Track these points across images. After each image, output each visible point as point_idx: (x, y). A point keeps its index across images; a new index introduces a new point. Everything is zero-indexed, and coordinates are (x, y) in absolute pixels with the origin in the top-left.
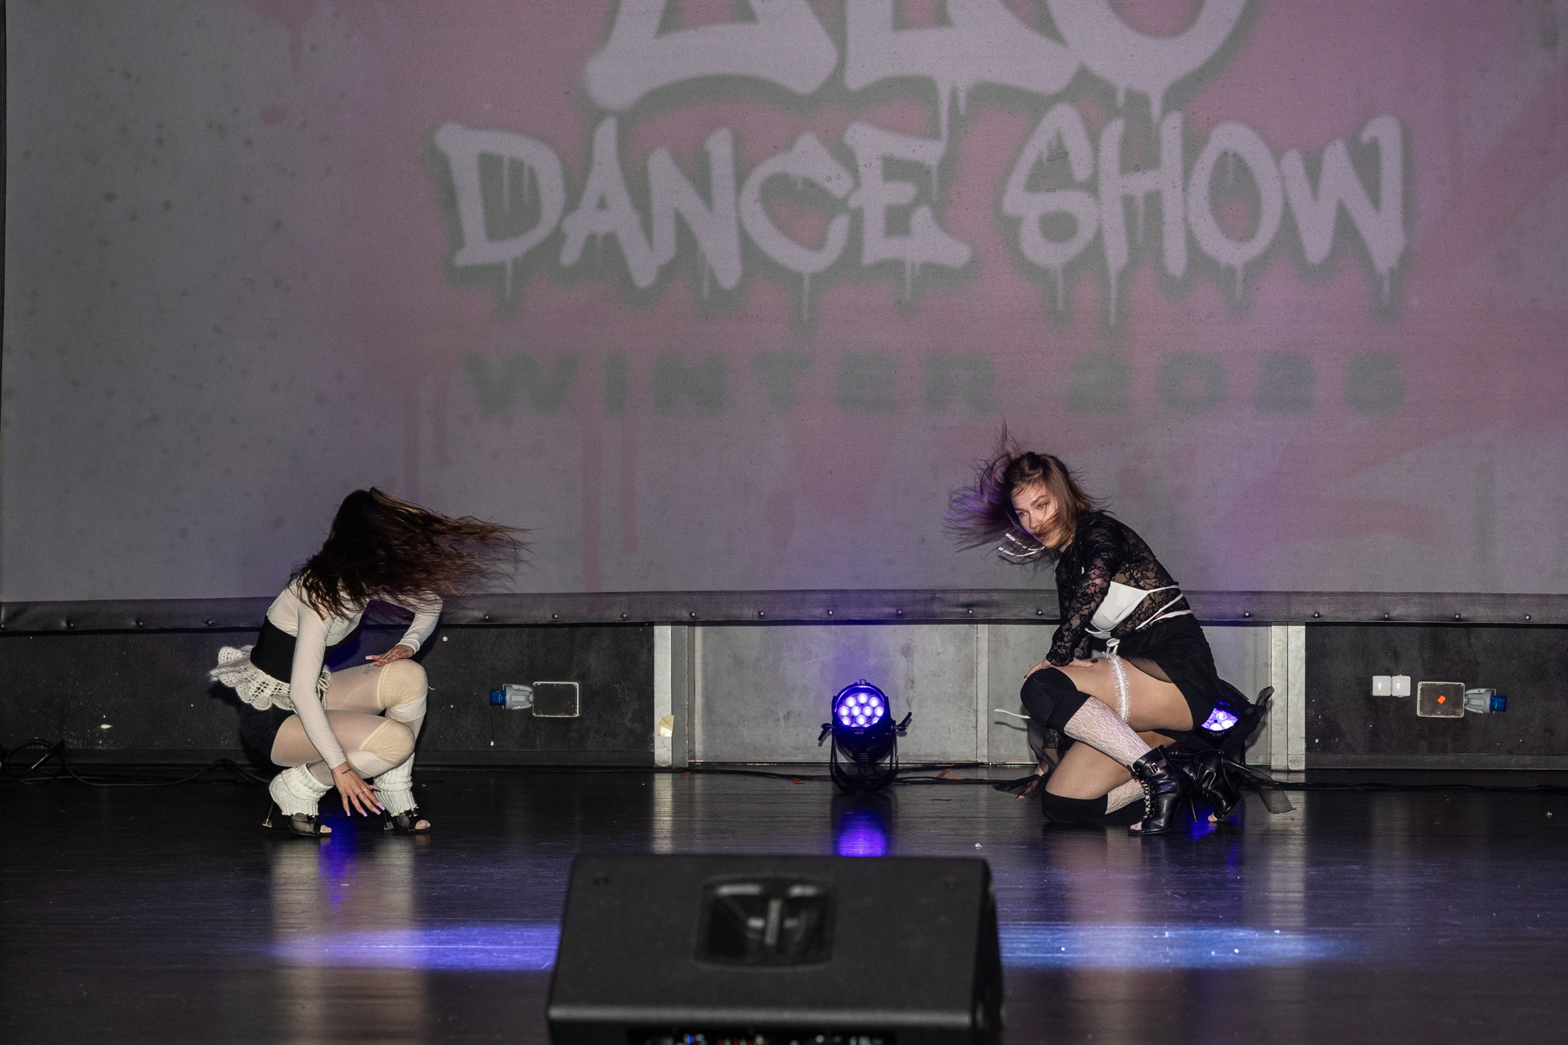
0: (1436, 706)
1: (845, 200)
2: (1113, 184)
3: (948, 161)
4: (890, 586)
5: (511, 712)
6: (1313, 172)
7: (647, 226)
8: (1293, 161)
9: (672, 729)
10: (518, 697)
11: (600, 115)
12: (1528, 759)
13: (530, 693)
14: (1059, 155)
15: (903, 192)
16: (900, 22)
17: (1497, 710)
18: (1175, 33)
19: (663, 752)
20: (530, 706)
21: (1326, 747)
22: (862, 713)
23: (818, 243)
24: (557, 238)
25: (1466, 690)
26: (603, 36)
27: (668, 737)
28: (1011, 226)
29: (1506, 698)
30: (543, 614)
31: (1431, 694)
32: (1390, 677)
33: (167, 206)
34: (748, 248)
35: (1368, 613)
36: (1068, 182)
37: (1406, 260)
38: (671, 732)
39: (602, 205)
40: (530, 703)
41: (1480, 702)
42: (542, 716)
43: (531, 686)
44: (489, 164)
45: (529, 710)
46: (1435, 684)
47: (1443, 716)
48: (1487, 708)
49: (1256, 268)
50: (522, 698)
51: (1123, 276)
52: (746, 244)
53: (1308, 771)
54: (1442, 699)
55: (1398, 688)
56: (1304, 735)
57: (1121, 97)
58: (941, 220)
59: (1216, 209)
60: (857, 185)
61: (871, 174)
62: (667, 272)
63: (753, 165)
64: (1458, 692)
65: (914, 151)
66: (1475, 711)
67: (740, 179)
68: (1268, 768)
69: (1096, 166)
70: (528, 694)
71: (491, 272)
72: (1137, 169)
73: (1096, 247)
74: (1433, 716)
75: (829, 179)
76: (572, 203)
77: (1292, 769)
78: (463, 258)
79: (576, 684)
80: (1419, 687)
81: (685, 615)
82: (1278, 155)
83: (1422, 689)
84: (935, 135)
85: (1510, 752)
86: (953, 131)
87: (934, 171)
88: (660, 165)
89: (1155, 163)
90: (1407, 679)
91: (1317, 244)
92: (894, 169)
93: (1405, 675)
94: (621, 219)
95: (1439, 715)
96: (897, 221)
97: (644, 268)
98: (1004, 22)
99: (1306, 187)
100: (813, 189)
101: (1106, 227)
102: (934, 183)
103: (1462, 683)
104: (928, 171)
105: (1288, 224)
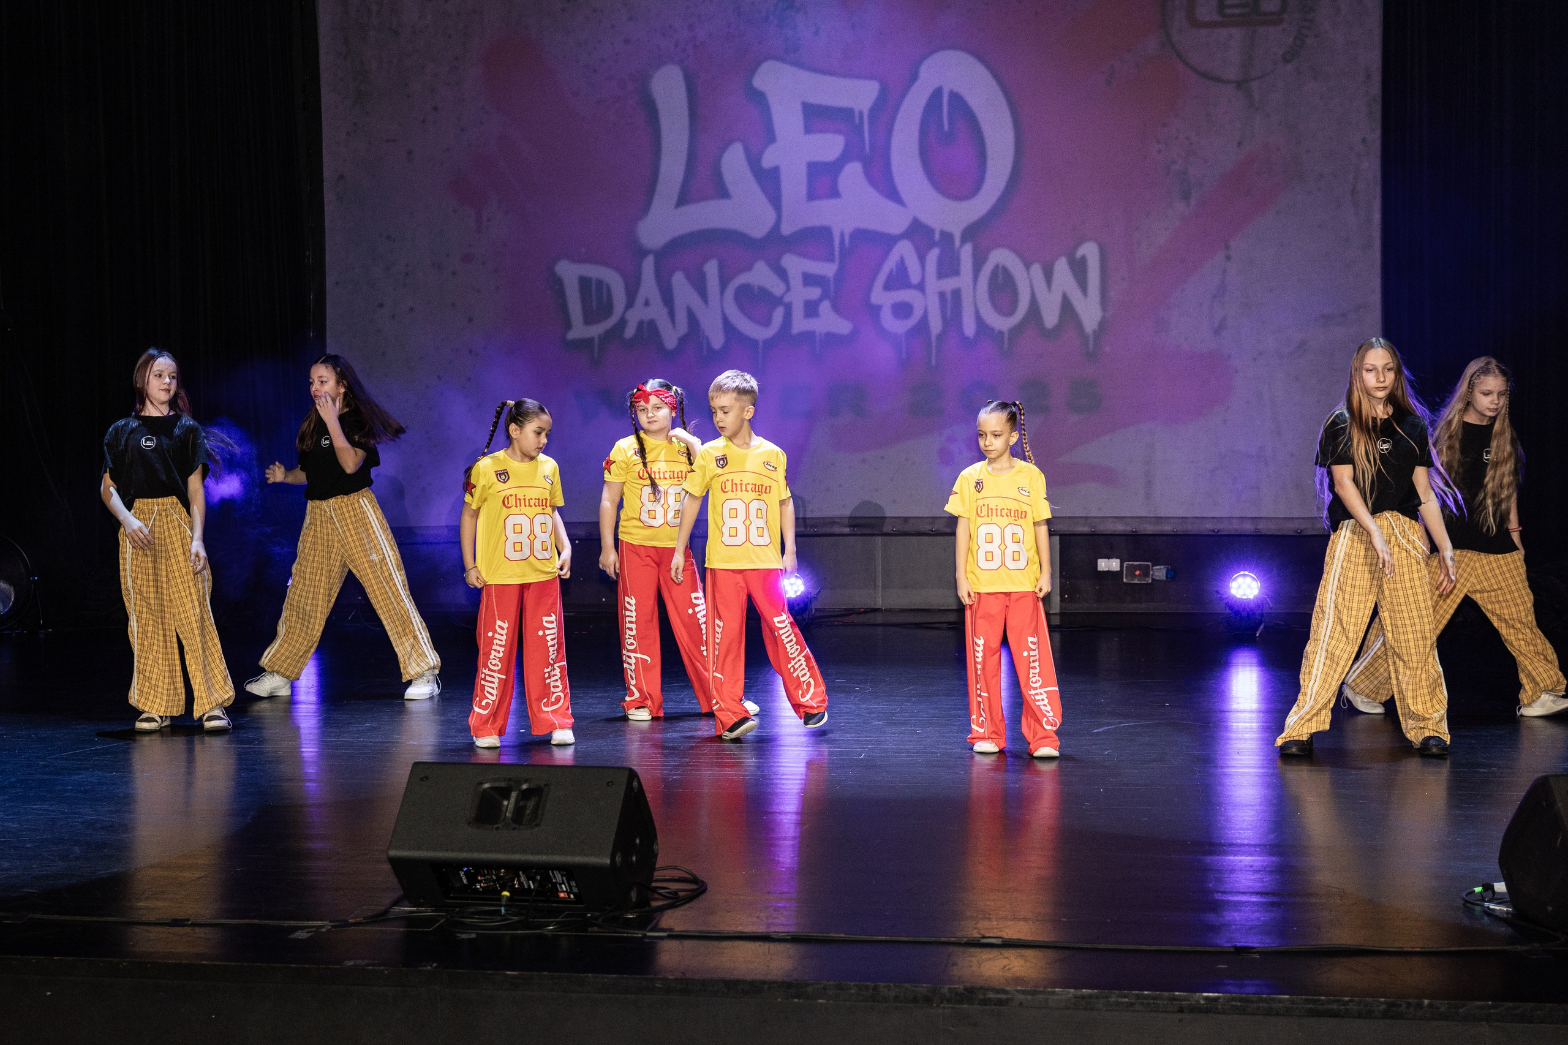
0: (1134, 576)
1: (781, 298)
2: (934, 285)
3: (840, 276)
6: (1048, 275)
7: (672, 314)
8: (1037, 270)
11: (643, 253)
12: (1189, 606)
14: (902, 267)
15: (815, 293)
16: (812, 196)
17: (1170, 578)
18: (967, 198)
21: (1072, 599)
22: (792, 589)
23: (766, 323)
24: (622, 323)
25: (1152, 566)
26: (647, 207)
28: (875, 311)
29: (1175, 571)
31: (1131, 570)
32: (1107, 559)
33: (411, 310)
34: (728, 326)
35: (1085, 529)
36: (907, 285)
37: (1103, 325)
39: (647, 303)
41: (1160, 574)
44: (584, 282)
46: (1134, 563)
47: (1139, 582)
48: (1164, 578)
49: (1017, 330)
51: (939, 337)
52: (726, 322)
53: (1062, 613)
54: (1138, 572)
55: (1113, 565)
57: (937, 236)
58: (836, 308)
59: (992, 298)
60: (788, 289)
61: (796, 283)
62: (682, 340)
63: (730, 279)
64: (1147, 568)
65: (820, 269)
66: (1158, 578)
67: (724, 285)
69: (923, 275)
71: (587, 343)
72: (947, 276)
73: (924, 321)
74: (1132, 581)
75: (772, 286)
76: (630, 304)
78: (572, 335)
80: (1125, 565)
82: (1028, 266)
84: (830, 258)
85: (1179, 602)
86: (842, 256)
87: (832, 280)
88: (679, 280)
89: (957, 273)
90: (1118, 561)
91: (1051, 317)
92: (809, 280)
93: (1117, 558)
94: (657, 312)
95: (1136, 581)
96: (811, 309)
97: (670, 339)
98: (870, 195)
99: (1044, 284)
100: (764, 292)
101: (929, 309)
102: (832, 288)
103: (1150, 563)
104: (828, 280)
105: (1034, 306)
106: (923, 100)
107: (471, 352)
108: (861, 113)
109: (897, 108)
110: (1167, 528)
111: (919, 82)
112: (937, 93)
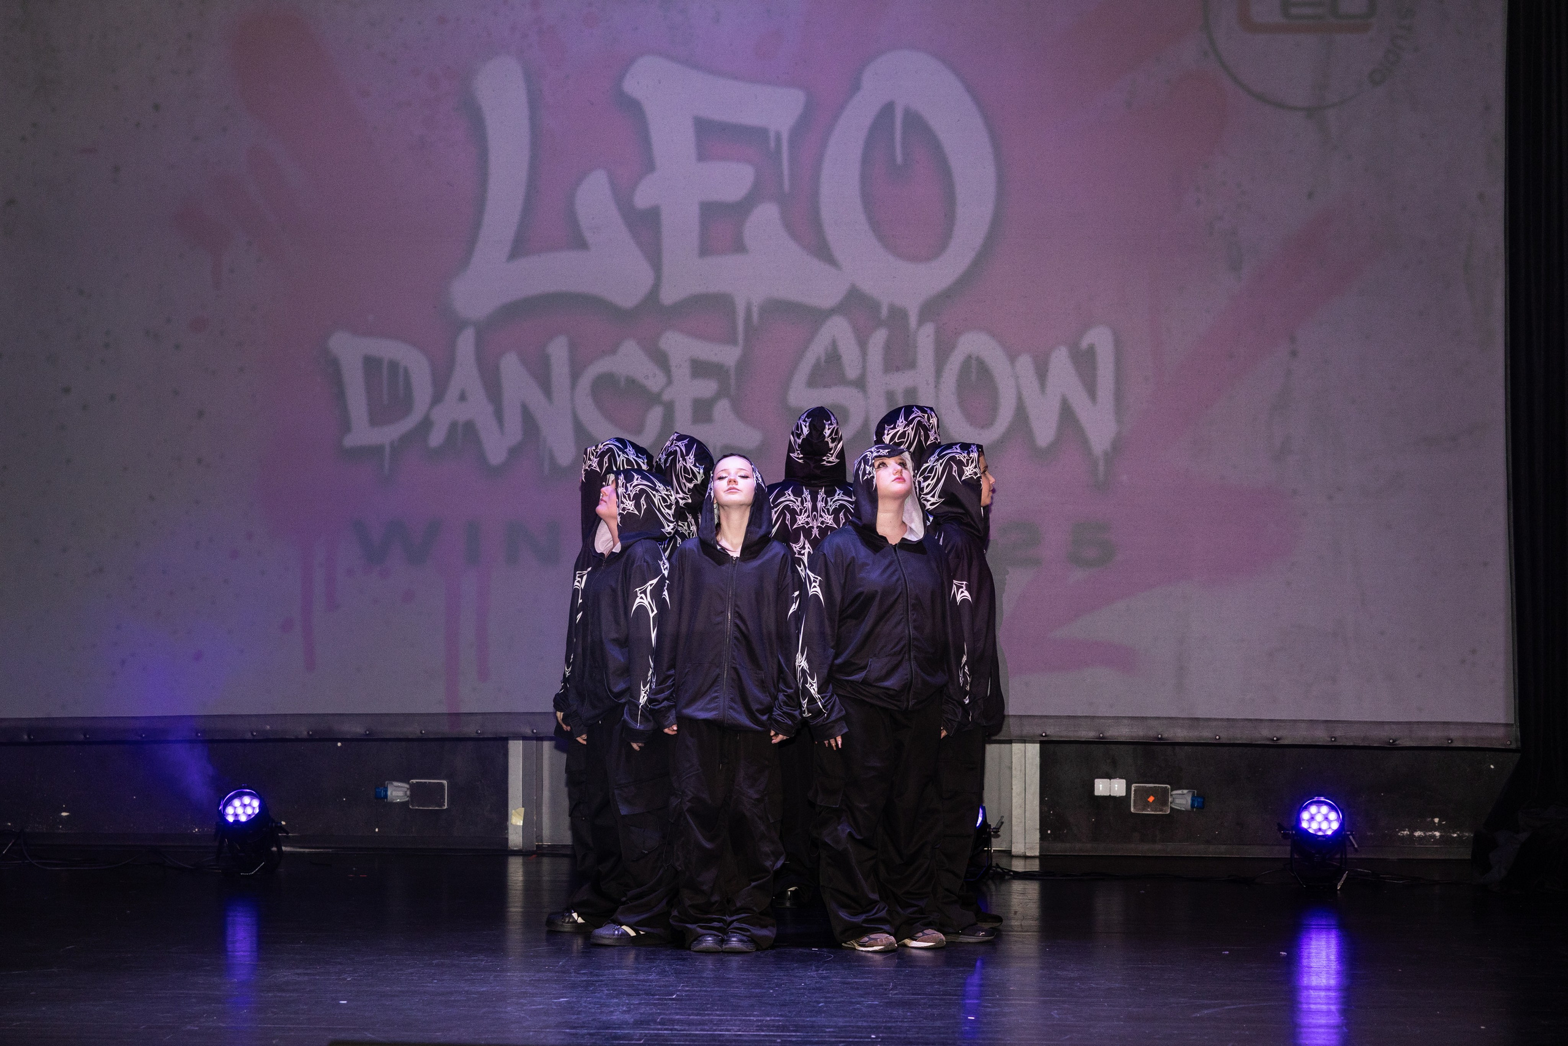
0: (1147, 804)
1: (660, 394)
2: (878, 382)
3: (743, 364)
5: (393, 805)
6: (1042, 373)
7: (499, 415)
8: (1025, 363)
9: (522, 819)
10: (397, 792)
11: (458, 325)
12: (1223, 848)
13: (408, 789)
14: (833, 357)
15: (707, 388)
16: (705, 250)
17: (1197, 808)
18: (928, 259)
19: (515, 839)
20: (407, 799)
21: (1056, 838)
23: (638, 430)
24: (426, 424)
25: (1172, 791)
26: (465, 260)
27: (520, 826)
29: (1204, 798)
30: (413, 730)
31: (1142, 794)
32: (1109, 780)
33: (112, 398)
34: (581, 433)
35: (1087, 733)
36: (842, 380)
37: (1118, 447)
38: (522, 822)
39: (463, 397)
40: (408, 797)
41: (1183, 801)
42: (417, 808)
43: (408, 783)
44: (371, 364)
45: (404, 804)
46: (1146, 787)
47: (1153, 813)
48: (1189, 807)
49: (997, 448)
50: (401, 794)
52: (579, 428)
53: (1043, 858)
54: (1151, 799)
55: (1116, 789)
56: (1038, 827)
57: (884, 312)
58: (739, 410)
59: (962, 403)
60: (670, 382)
61: (681, 371)
62: (514, 452)
63: (585, 366)
64: (1165, 792)
65: (716, 354)
66: (1179, 808)
67: (575, 376)
68: (1008, 853)
69: (864, 367)
70: (406, 789)
71: (373, 453)
72: (898, 369)
74: (1144, 812)
75: (647, 377)
76: (437, 399)
77: (1029, 855)
78: (349, 441)
79: (445, 782)
80: (1133, 789)
81: (527, 731)
82: (1012, 358)
83: (1135, 790)
84: (733, 341)
85: (1208, 842)
86: (748, 336)
87: (732, 372)
88: (511, 366)
89: (912, 365)
90: (1123, 782)
91: (1044, 431)
92: (700, 369)
93: (1121, 777)
94: (478, 409)
95: (1149, 812)
97: (496, 449)
98: (791, 253)
99: (1036, 384)
100: (634, 388)
102: (733, 381)
103: (1169, 786)
104: (727, 371)
105: (1021, 415)
106: (867, 121)
107: (200, 461)
108: (778, 137)
109: (829, 130)
110: (1206, 734)
111: (860, 94)
112: (888, 110)
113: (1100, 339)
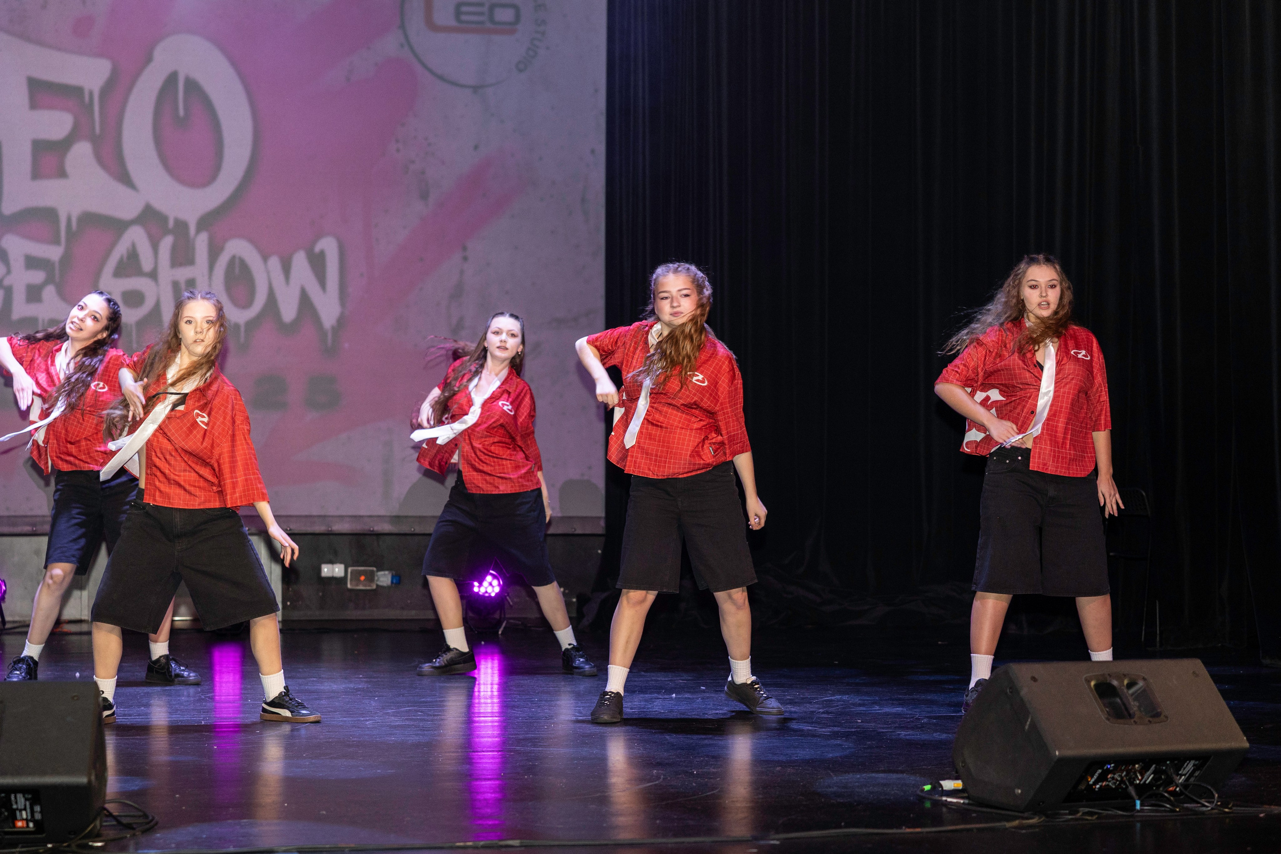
0: (359, 583)
2: (167, 274)
3: (66, 259)
4: (29, 513)
6: (286, 268)
8: (274, 263)
12: (413, 612)
14: (133, 255)
15: (38, 277)
16: (36, 175)
17: (395, 584)
21: (294, 607)
25: (377, 573)
29: (400, 577)
31: (356, 576)
32: (332, 565)
35: (319, 528)
36: (139, 272)
37: (341, 321)
41: (385, 580)
46: (358, 569)
47: (364, 588)
48: (390, 583)
49: (252, 325)
54: (363, 578)
55: (337, 571)
57: (171, 223)
58: (62, 295)
59: (227, 290)
60: (9, 272)
61: (18, 266)
64: (372, 573)
65: (44, 252)
66: (383, 584)
69: (156, 263)
72: (181, 265)
73: (156, 310)
74: (357, 588)
80: (349, 571)
82: (265, 258)
83: (351, 573)
84: (57, 242)
85: (403, 608)
86: (68, 240)
87: (57, 266)
89: (191, 262)
90: (342, 567)
91: (289, 311)
92: (33, 263)
93: (341, 563)
95: (361, 587)
96: (34, 294)
98: (101, 178)
99: (282, 277)
101: (162, 299)
102: (57, 272)
103: (375, 569)
104: (53, 264)
105: (272, 300)
108: (91, 94)
109: (130, 90)
110: (404, 527)
111: (152, 65)
112: (173, 77)
113: (328, 246)
